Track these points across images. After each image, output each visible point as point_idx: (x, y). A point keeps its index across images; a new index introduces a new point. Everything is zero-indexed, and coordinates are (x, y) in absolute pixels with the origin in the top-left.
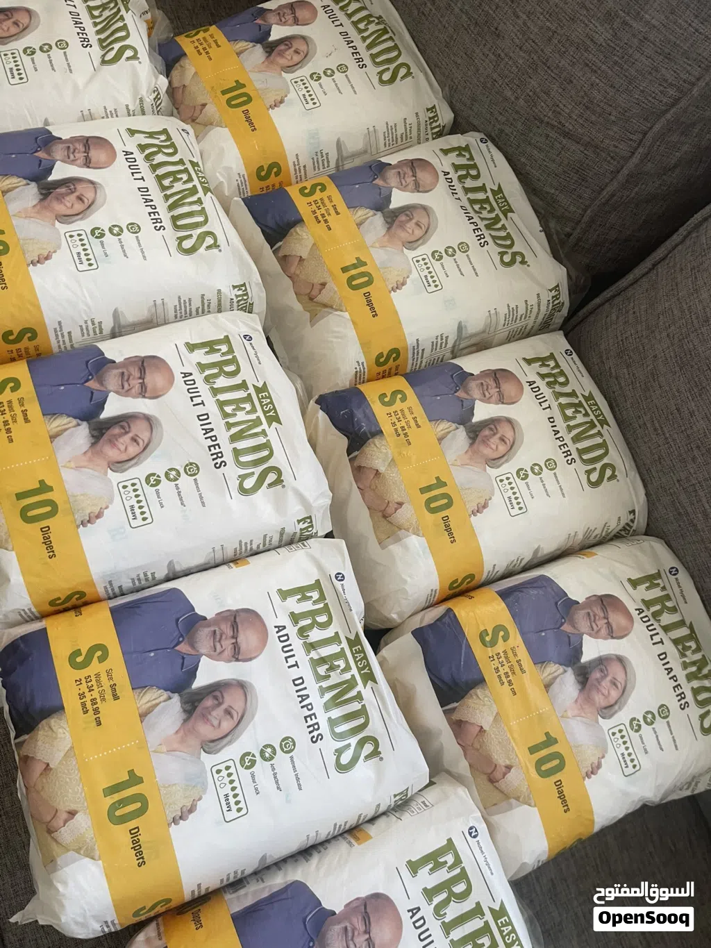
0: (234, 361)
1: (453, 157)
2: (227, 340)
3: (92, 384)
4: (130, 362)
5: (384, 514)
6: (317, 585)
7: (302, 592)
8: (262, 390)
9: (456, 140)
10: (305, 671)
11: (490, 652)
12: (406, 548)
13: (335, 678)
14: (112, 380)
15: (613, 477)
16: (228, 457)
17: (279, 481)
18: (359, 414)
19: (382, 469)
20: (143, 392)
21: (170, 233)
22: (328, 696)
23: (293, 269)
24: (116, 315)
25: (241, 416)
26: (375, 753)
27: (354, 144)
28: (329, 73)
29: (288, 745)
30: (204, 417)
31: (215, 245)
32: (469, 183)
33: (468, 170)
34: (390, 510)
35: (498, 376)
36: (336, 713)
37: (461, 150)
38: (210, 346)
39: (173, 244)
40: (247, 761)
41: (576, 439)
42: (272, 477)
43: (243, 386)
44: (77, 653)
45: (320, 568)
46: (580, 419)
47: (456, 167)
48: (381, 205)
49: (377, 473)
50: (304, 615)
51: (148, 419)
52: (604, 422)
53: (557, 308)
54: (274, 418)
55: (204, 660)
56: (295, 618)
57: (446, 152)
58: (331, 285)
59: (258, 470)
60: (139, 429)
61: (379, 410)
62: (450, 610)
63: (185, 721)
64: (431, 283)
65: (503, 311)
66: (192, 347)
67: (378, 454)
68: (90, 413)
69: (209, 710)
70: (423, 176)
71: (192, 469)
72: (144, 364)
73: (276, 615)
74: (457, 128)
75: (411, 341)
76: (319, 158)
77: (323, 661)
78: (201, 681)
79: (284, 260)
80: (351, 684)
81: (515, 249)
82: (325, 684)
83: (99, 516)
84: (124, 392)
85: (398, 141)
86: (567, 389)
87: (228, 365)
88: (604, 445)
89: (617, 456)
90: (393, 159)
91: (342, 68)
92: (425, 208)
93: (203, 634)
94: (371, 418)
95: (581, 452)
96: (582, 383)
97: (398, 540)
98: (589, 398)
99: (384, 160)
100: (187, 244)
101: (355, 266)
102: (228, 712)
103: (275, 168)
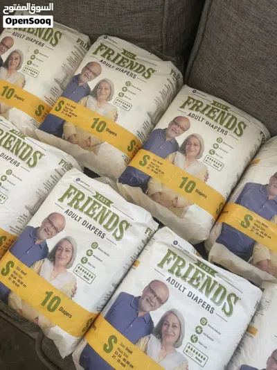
0: (80, 193)
1: (100, 53)
2: (71, 187)
3: (38, 242)
4: (44, 223)
5: (174, 206)
6: (170, 252)
7: (166, 259)
8: (97, 195)
9: (96, 45)
10: (190, 288)
11: (250, 228)
12: (191, 212)
13: (202, 282)
14: (43, 234)
15: (245, 126)
16: (104, 231)
17: (128, 225)
18: (138, 177)
19: (161, 190)
20: (57, 231)
21: (23, 164)
22: (204, 291)
23: (75, 140)
24: (27, 207)
25: (97, 212)
26: (237, 299)
27: (61, 76)
28: (33, 57)
29: (204, 321)
30: (84, 223)
31: (42, 155)
32: (112, 57)
33: (108, 53)
34: (174, 203)
35: (176, 121)
36: (212, 295)
37: (100, 48)
38: (67, 194)
39: (27, 167)
40: (194, 339)
41: (221, 123)
42: (124, 225)
43: (90, 199)
44: (105, 346)
45: (166, 244)
46: (217, 114)
47: (103, 56)
48: (88, 92)
49: (160, 193)
50: (174, 267)
51: (66, 239)
52: (226, 108)
53: (178, 78)
54: (109, 203)
55: (151, 313)
56: (171, 271)
57: (95, 53)
58: (92, 136)
59: (118, 227)
60: (66, 245)
61: (143, 169)
62: (223, 224)
63: (161, 342)
64: (127, 107)
65: (159, 95)
66: (61, 200)
67: (155, 185)
69: (166, 331)
70: (94, 69)
71: (95, 245)
72: (50, 220)
73: (164, 275)
74: (93, 40)
75: (135, 134)
76: (53, 91)
77: (192, 279)
78: (156, 322)
79: (69, 139)
80: (209, 280)
81: (147, 69)
82: (200, 287)
83: (76, 289)
84: (50, 236)
85: (76, 62)
86: (204, 106)
87: (79, 196)
88: (233, 117)
89: (241, 117)
90: (79, 72)
91: (36, 52)
92: (104, 81)
93: (144, 303)
94: (143, 174)
95: (226, 126)
96: (208, 99)
97: (186, 212)
98: (214, 103)
99: (76, 74)
100: (32, 163)
101: (95, 123)
102: (174, 326)
103: (41, 107)
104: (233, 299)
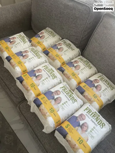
0: (47, 67)
1: (63, 42)
2: (46, 65)
3: (34, 73)
6: (64, 86)
8: (51, 69)
11: (85, 88)
13: (69, 95)
14: (36, 72)
15: (92, 68)
16: (50, 76)
17: (56, 77)
20: (39, 72)
23: (50, 57)
24: (34, 66)
25: (50, 72)
27: (52, 44)
28: (47, 38)
29: (67, 102)
30: (46, 73)
31: (42, 57)
32: (66, 44)
33: (65, 43)
35: (76, 61)
36: (71, 98)
39: (37, 58)
40: (63, 104)
41: (86, 65)
42: (55, 77)
43: (49, 69)
44: (42, 98)
46: (86, 63)
47: (64, 43)
48: (57, 48)
50: (64, 89)
51: (41, 75)
52: (89, 62)
53: (80, 53)
54: (54, 71)
55: (55, 96)
56: (63, 90)
57: (62, 41)
59: (54, 77)
60: (40, 76)
62: (79, 86)
63: (55, 102)
64: (65, 54)
65: (74, 55)
66: (43, 67)
67: (66, 72)
68: (35, 75)
69: (57, 100)
70: (61, 44)
71: (47, 78)
72: (39, 70)
73: (61, 90)
74: (62, 39)
75: (65, 60)
76: (49, 46)
77: (67, 93)
79: (49, 57)
80: (71, 95)
81: (73, 49)
83: (39, 85)
84: (37, 73)
85: (56, 42)
86: (83, 60)
87: (47, 68)
88: (89, 65)
89: (91, 65)
91: (49, 37)
92: (62, 47)
93: (54, 93)
94: (64, 69)
95: (87, 66)
96: (85, 60)
97: (71, 80)
100: (39, 57)
101: (57, 55)
102: (59, 100)
103: (45, 48)
104: (75, 101)
